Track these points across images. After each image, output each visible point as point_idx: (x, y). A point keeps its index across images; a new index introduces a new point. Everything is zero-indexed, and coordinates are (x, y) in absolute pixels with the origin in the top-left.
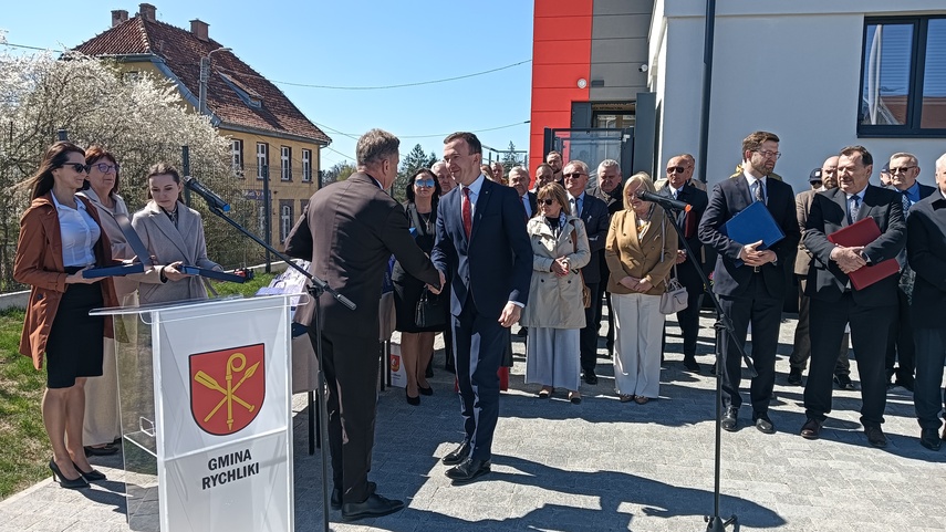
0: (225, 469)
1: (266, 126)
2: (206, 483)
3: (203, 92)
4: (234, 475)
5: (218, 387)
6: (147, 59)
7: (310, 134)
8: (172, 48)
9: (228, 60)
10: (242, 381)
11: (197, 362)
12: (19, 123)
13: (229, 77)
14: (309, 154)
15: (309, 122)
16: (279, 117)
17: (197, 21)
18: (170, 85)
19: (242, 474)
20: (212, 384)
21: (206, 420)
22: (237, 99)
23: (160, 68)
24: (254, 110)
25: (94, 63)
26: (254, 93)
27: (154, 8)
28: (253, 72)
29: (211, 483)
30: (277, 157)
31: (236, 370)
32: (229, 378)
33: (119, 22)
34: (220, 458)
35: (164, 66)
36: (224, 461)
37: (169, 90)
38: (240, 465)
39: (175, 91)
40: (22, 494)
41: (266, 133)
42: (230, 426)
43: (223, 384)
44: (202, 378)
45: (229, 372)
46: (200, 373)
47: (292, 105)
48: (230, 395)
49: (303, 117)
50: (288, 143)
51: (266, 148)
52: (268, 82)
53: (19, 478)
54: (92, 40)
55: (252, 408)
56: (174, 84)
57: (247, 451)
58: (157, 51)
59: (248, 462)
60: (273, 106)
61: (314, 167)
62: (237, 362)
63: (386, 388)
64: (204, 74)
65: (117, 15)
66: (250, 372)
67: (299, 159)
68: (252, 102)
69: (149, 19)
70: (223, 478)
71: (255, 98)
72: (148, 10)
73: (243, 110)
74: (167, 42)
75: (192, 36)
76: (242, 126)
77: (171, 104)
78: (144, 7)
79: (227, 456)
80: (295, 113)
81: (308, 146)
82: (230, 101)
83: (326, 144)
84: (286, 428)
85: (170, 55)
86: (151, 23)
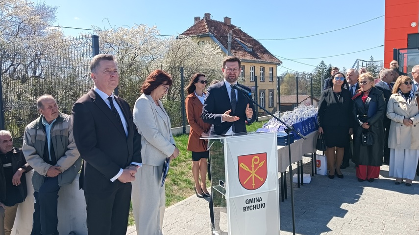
0: (252, 204)
1: (254, 59)
2: (244, 209)
3: (229, 47)
4: (255, 207)
5: (248, 170)
6: (207, 36)
7: (272, 61)
8: (217, 30)
9: (239, 33)
10: (258, 168)
11: (241, 159)
12: (164, 65)
13: (239, 39)
14: (272, 69)
15: (272, 55)
16: (259, 54)
17: (226, 17)
18: (217, 46)
19: (258, 207)
20: (246, 168)
21: (244, 183)
22: (242, 49)
23: (212, 38)
24: (249, 52)
25: (189, 39)
26: (249, 45)
27: (210, 14)
28: (248, 36)
29: (247, 209)
30: (258, 72)
31: (256, 163)
32: (253, 166)
33: (197, 22)
34: (250, 199)
35: (214, 38)
36: (251, 201)
37: (217, 48)
38: (258, 203)
39: (219, 48)
40: (173, 206)
41: (254, 62)
42: (254, 186)
43: (251, 169)
44: (242, 165)
45: (253, 164)
46: (242, 164)
47: (265, 48)
48: (253, 173)
49: (270, 53)
50: (263, 65)
51: (254, 68)
52: (255, 40)
53: (172, 200)
54: (187, 30)
55: (262, 180)
56: (219, 45)
57: (261, 198)
58: (211, 32)
59: (261, 202)
60: (257, 50)
61: (274, 75)
62: (256, 160)
63: (314, 175)
64: (229, 39)
65: (196, 19)
66: (261, 164)
67: (268, 72)
68: (249, 49)
70: (251, 208)
71: (250, 47)
72: (207, 15)
73: (245, 53)
74: (215, 28)
75: (225, 24)
76: (247, 60)
77: (217, 53)
79: (253, 199)
80: (266, 52)
81: (272, 66)
82: (239, 50)
83: (279, 64)
84: (276, 189)
85: (216, 33)
86: (209, 21)
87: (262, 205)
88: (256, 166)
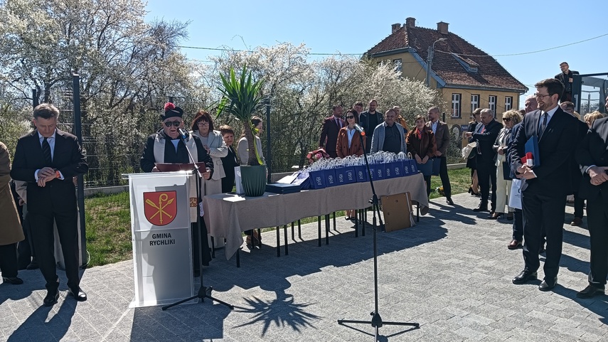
0: (160, 240)
1: (477, 84)
4: (163, 242)
5: (155, 206)
6: (406, 51)
7: (512, 86)
8: (422, 42)
10: (167, 205)
11: (146, 195)
13: (457, 55)
14: (511, 100)
15: (513, 78)
17: (442, 22)
19: (167, 243)
20: (153, 204)
21: (151, 219)
22: (460, 69)
23: (413, 55)
24: (470, 74)
26: (474, 63)
27: (414, 20)
29: (153, 244)
31: (164, 200)
32: (160, 203)
33: (395, 30)
34: (157, 234)
35: (417, 55)
36: (159, 236)
38: (166, 239)
41: (477, 88)
42: (161, 222)
43: (158, 205)
44: (148, 201)
45: (160, 200)
47: (502, 68)
48: (161, 210)
49: (509, 75)
50: (494, 93)
51: (478, 98)
54: (379, 44)
55: (171, 217)
57: (169, 234)
58: (412, 45)
62: (164, 197)
64: (430, 57)
65: (394, 27)
66: (171, 202)
68: (470, 69)
69: (412, 27)
70: (159, 243)
71: (473, 66)
72: (411, 21)
73: (464, 75)
75: (437, 32)
76: (465, 86)
78: (408, 20)
81: (510, 94)
82: (455, 70)
83: (524, 92)
85: (420, 46)
86: (411, 29)
87: (171, 242)
88: (164, 203)
